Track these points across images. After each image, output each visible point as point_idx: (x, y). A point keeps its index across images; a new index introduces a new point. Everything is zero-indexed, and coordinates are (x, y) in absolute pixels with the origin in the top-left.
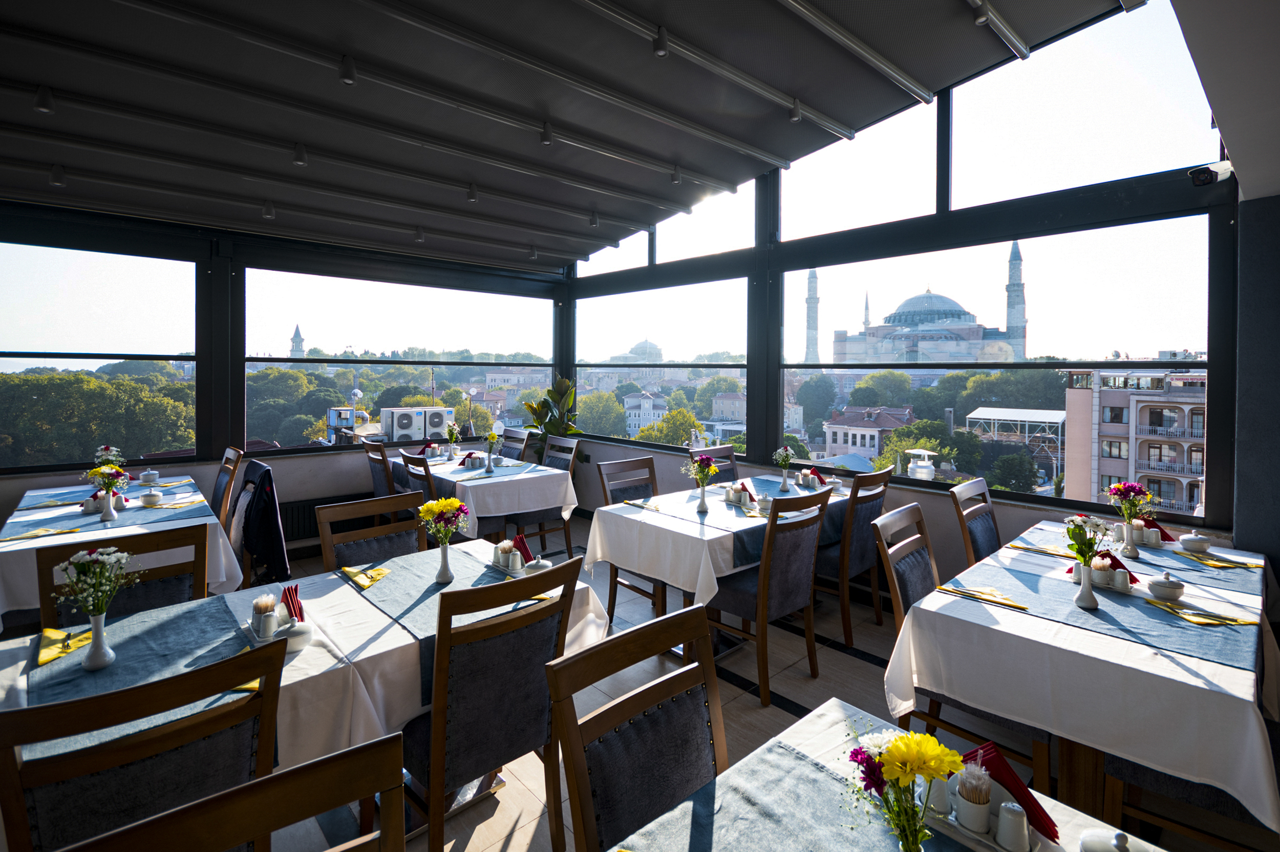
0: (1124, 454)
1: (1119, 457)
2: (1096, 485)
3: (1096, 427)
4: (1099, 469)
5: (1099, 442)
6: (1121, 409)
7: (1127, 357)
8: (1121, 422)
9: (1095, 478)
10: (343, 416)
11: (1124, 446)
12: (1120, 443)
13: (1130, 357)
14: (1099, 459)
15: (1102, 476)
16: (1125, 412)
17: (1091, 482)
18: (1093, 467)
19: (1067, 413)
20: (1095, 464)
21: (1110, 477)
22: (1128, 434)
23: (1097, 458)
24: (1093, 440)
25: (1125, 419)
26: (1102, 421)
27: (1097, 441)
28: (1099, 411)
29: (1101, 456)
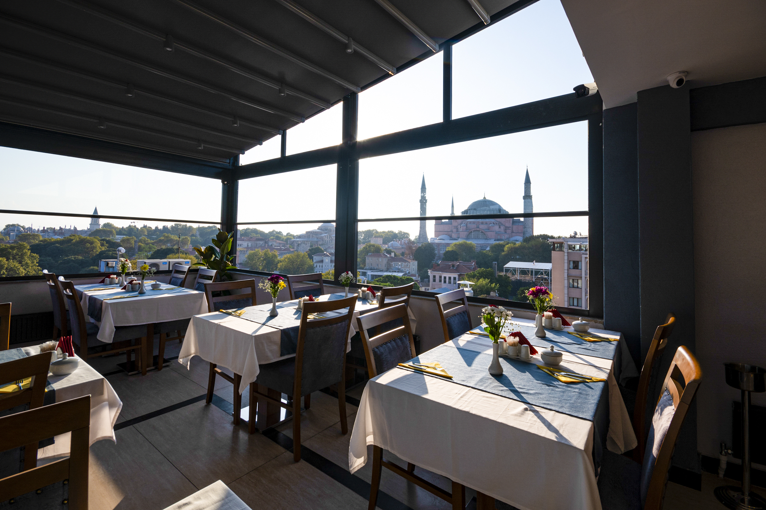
0: (580, 286)
1: (578, 287)
2: (567, 302)
3: (566, 271)
4: (568, 294)
5: (568, 280)
6: (578, 262)
7: (581, 235)
8: (578, 269)
9: (566, 299)
10: (110, 265)
11: (580, 281)
12: (578, 280)
13: (582, 235)
14: (568, 288)
15: (570, 297)
16: (580, 263)
17: (564, 301)
18: (565, 293)
19: (552, 264)
20: (566, 291)
21: (573, 298)
22: (582, 275)
23: (567, 288)
24: (565, 279)
25: (580, 268)
26: (569, 269)
27: (567, 279)
28: (568, 263)
29: (569, 287)
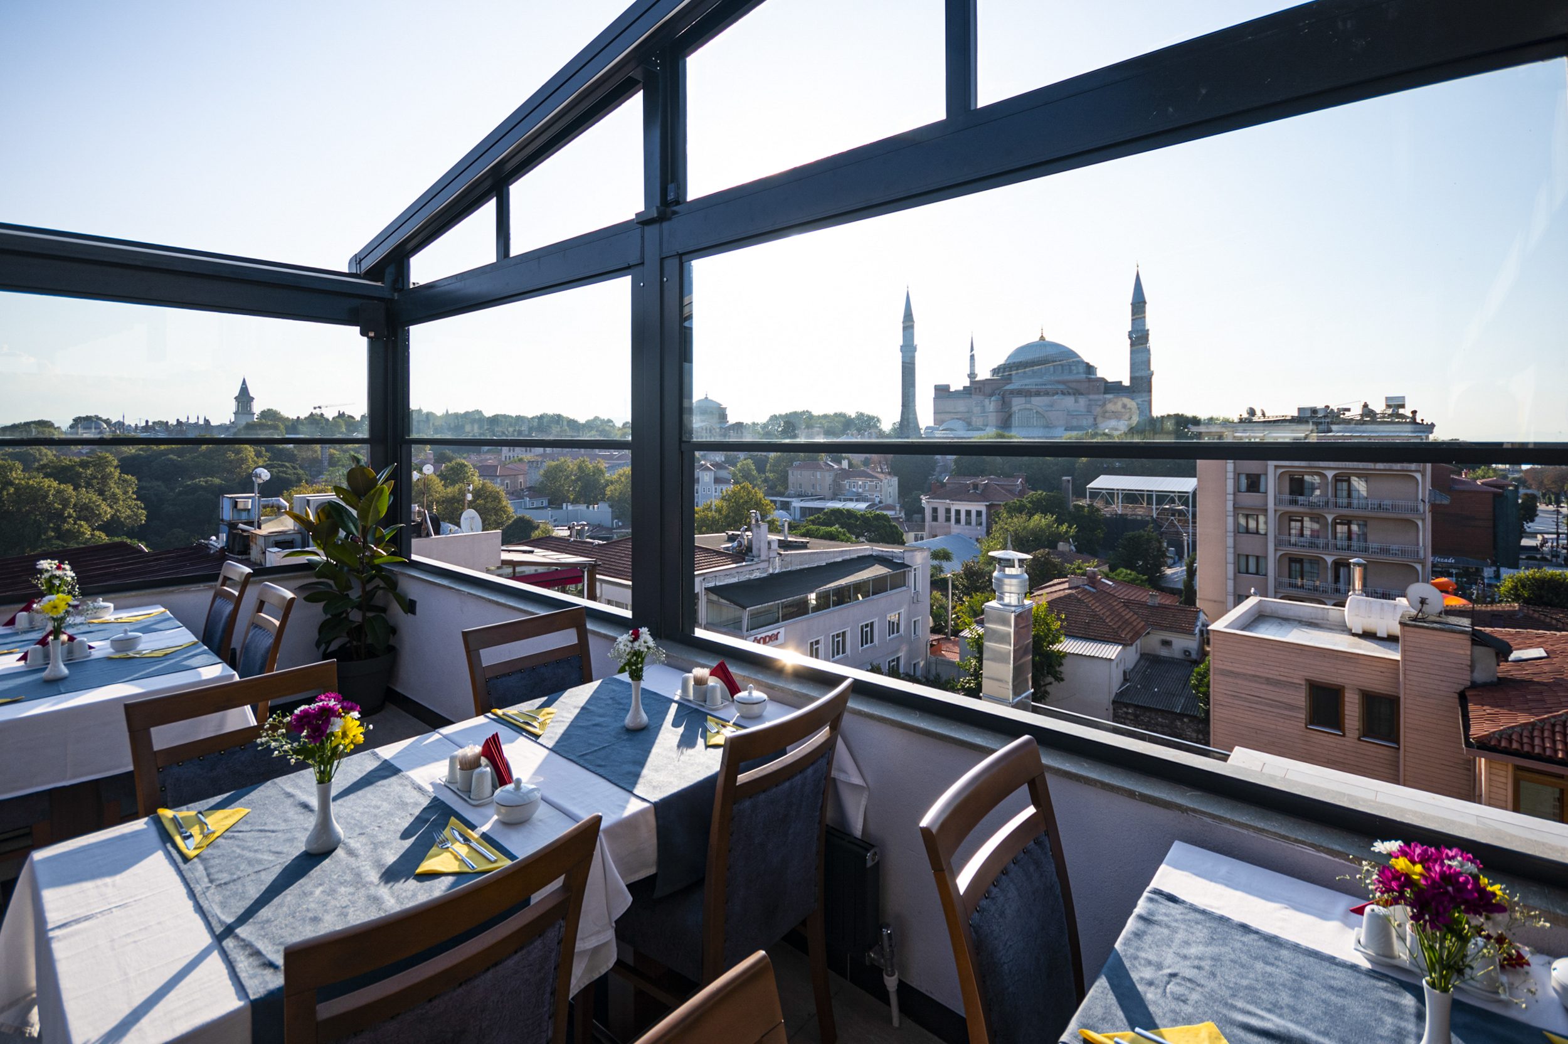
0: (1262, 528)
1: (1257, 533)
2: (1232, 566)
3: (1231, 497)
4: (1235, 547)
5: (1234, 516)
6: (1258, 476)
7: (1264, 415)
8: (1258, 491)
9: (1231, 558)
10: (240, 506)
11: (1261, 519)
12: (1257, 516)
13: (1267, 415)
14: (1235, 535)
15: (1239, 555)
16: (1263, 479)
17: (1226, 563)
18: (1228, 545)
19: (1198, 481)
20: (1230, 541)
21: (1247, 556)
22: (1267, 505)
23: (1232, 534)
24: (1228, 514)
25: (1262, 489)
26: (1237, 490)
27: (1232, 514)
28: (1234, 479)
29: (1237, 531)
